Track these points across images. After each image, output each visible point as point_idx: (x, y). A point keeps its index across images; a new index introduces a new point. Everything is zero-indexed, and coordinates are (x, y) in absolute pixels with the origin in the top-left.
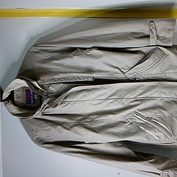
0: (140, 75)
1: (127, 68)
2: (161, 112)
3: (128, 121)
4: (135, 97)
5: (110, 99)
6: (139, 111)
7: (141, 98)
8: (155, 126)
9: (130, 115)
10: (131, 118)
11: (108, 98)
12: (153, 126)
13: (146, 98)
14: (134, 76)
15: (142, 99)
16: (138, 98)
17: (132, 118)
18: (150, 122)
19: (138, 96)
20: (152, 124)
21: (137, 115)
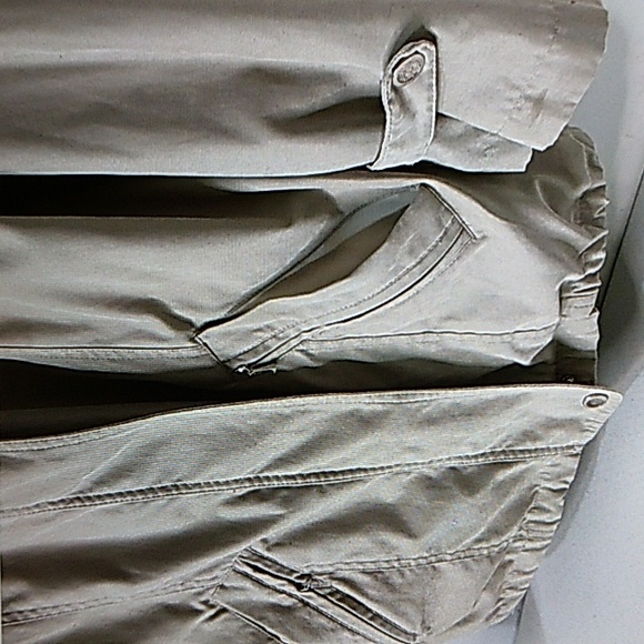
0: (294, 343)
1: (216, 304)
2: (383, 543)
3: (205, 603)
4: (253, 472)
5: (99, 497)
6: (268, 549)
7: (287, 477)
8: (345, 618)
9: (217, 573)
10: (222, 587)
11: (91, 490)
12: (332, 619)
13: (313, 480)
14: (254, 350)
15: (291, 483)
16: (267, 478)
17: (226, 584)
18: (322, 601)
19: (268, 468)
20: (332, 610)
21: (256, 569)
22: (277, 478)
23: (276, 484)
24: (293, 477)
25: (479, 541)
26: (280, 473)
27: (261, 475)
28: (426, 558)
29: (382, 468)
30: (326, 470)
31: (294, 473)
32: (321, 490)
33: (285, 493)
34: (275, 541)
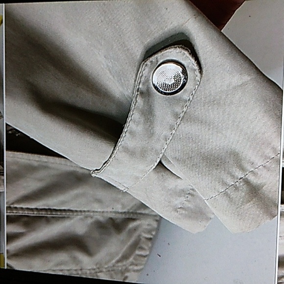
22: (22, 208)
23: (21, 213)
24: (32, 210)
25: (118, 262)
26: (24, 206)
27: (12, 206)
28: (94, 269)
29: (81, 211)
30: (52, 208)
31: (33, 207)
32: (48, 220)
33: (26, 219)
34: (13, 253)
